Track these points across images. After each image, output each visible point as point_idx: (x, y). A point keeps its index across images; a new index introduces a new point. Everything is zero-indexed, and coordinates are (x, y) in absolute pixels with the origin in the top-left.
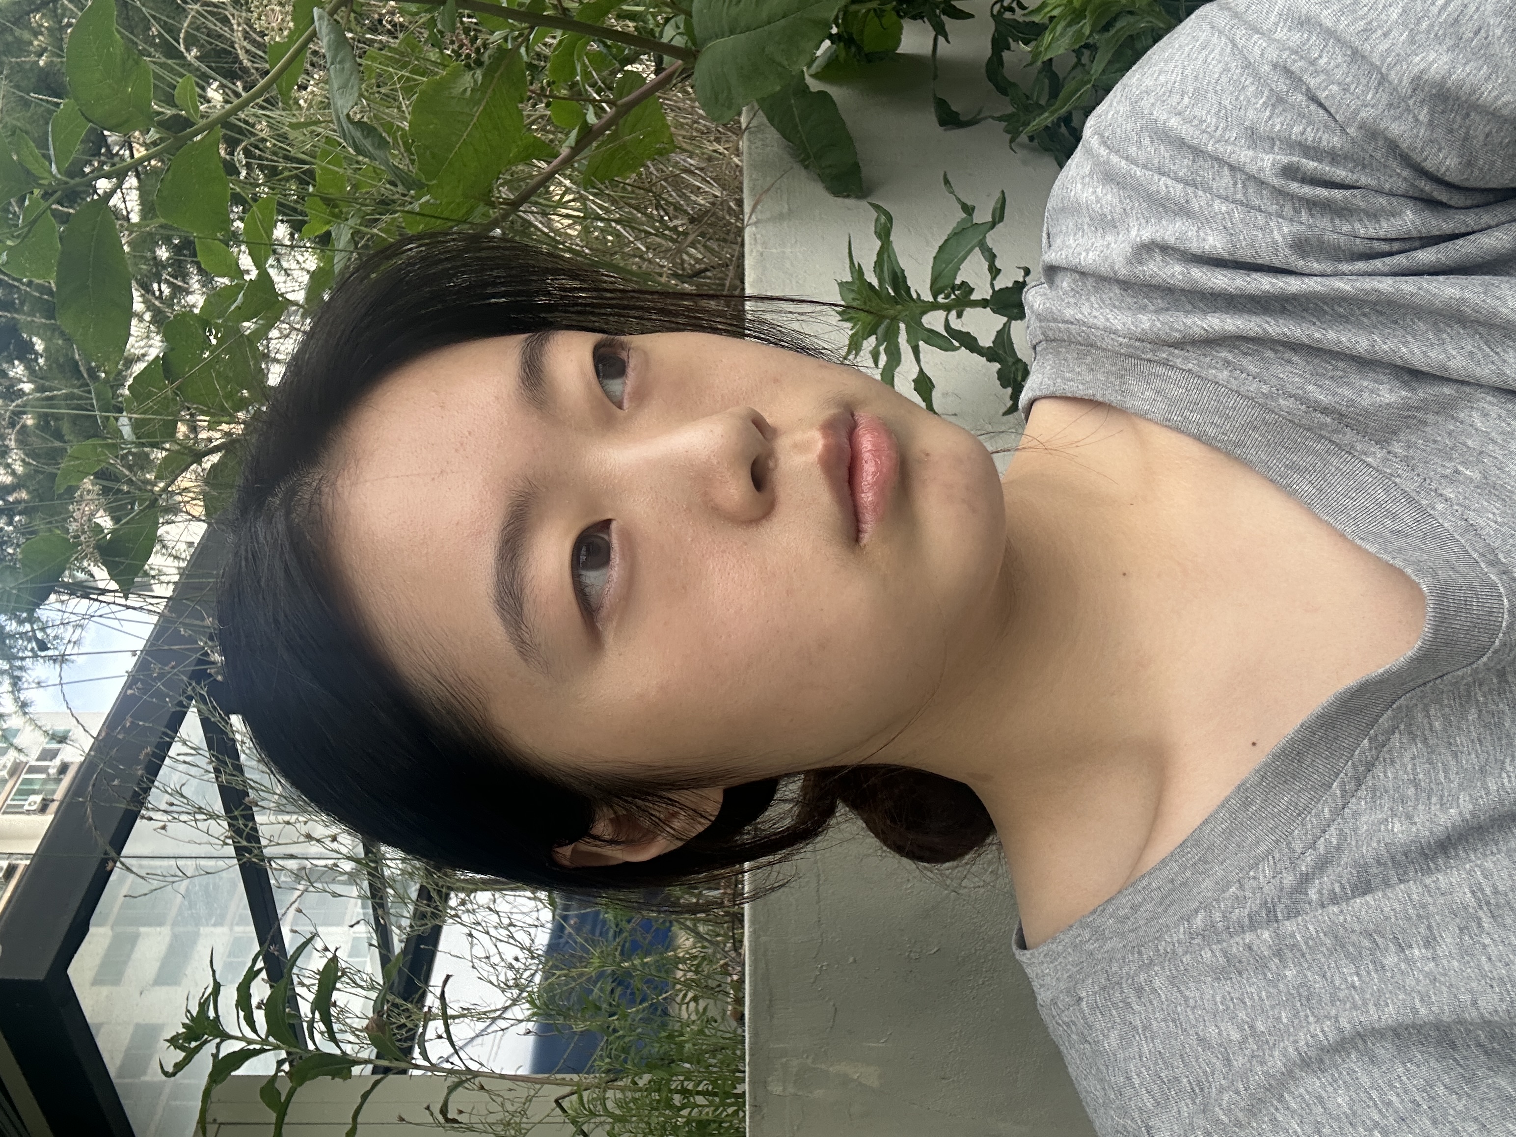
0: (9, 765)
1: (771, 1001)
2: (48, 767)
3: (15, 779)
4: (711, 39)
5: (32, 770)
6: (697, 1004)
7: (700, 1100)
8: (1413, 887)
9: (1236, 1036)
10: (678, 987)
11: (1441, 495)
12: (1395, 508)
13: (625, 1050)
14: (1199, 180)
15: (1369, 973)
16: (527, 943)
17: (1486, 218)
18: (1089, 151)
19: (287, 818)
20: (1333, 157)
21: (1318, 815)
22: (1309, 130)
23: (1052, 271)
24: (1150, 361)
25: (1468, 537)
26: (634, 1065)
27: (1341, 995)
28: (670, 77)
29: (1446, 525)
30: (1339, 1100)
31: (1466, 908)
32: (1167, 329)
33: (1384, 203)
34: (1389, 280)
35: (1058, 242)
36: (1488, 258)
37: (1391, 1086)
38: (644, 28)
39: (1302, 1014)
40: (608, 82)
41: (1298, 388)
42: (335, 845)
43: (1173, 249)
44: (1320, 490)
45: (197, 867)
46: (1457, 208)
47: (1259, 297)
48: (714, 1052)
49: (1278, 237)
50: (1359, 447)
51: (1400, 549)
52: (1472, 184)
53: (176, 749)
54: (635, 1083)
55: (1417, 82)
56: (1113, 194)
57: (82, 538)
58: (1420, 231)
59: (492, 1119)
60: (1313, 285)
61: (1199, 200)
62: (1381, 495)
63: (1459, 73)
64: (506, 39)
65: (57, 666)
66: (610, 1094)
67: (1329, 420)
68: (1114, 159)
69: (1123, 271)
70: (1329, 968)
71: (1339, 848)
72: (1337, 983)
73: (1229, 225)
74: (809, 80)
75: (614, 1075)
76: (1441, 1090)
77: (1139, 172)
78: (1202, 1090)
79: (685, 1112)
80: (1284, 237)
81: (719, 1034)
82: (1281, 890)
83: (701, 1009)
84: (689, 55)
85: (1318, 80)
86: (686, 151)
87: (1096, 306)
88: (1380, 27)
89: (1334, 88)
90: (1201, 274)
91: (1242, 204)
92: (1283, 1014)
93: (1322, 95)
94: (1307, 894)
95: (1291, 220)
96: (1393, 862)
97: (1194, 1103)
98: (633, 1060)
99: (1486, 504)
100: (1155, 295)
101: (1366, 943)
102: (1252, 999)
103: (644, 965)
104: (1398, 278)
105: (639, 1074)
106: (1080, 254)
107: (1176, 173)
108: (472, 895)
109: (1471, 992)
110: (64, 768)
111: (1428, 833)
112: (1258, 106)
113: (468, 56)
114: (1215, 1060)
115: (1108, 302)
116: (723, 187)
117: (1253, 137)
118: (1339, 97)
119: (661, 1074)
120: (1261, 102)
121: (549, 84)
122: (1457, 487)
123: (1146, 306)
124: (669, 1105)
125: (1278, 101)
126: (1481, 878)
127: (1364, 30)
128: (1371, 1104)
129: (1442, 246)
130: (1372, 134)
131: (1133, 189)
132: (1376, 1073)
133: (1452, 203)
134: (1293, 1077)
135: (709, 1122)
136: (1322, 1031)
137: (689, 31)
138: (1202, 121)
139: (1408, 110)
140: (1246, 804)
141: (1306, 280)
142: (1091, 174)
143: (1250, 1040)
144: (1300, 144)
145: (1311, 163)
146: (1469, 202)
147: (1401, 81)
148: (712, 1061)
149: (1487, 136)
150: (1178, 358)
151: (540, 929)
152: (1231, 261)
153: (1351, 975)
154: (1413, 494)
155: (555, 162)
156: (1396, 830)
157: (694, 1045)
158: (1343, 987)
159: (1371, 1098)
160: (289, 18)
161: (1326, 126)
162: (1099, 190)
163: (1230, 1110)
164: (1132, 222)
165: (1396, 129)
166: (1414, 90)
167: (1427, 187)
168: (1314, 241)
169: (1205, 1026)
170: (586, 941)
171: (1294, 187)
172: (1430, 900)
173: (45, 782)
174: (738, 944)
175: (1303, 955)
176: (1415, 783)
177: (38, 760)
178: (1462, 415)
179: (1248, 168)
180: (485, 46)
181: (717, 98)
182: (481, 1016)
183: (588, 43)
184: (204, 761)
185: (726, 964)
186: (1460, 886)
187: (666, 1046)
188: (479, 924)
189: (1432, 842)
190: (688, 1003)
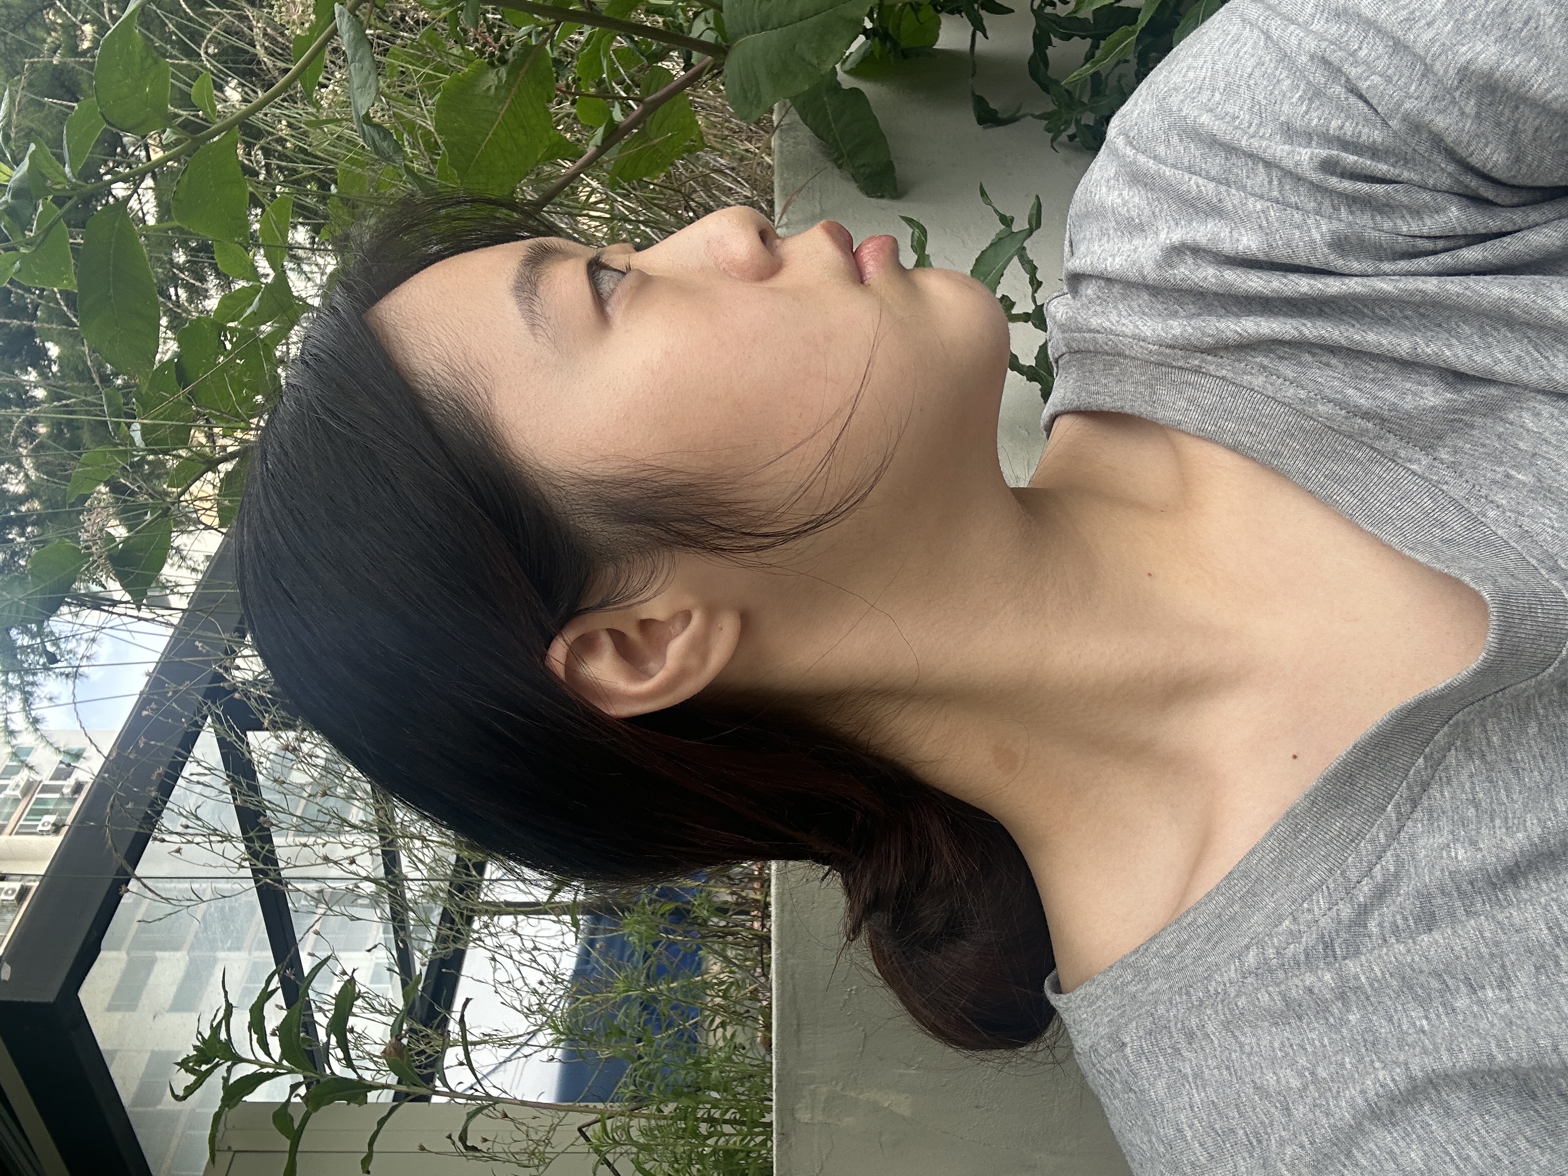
0: (22, 784)
1: (798, 1025)
2: (62, 786)
3: (28, 798)
4: (741, 34)
5: (46, 789)
6: (725, 1030)
7: (727, 1129)
8: (1486, 924)
9: (1295, 1083)
10: (707, 1013)
11: (1492, 502)
12: (1443, 517)
13: (650, 1076)
14: (1232, 178)
15: (1438, 1016)
16: (551, 967)
17: (1534, 216)
18: (1115, 153)
19: (303, 840)
20: (1374, 152)
21: (1372, 841)
22: (1347, 124)
23: (1076, 280)
24: (1181, 368)
25: (1524, 544)
26: (660, 1092)
27: (1410, 1039)
28: (699, 74)
29: (1499, 532)
30: (1413, 1155)
31: (1542, 946)
32: (1199, 335)
33: (1428, 198)
34: (1434, 280)
35: (1082, 249)
36: (1537, 256)
37: (1471, 1141)
38: (672, 22)
39: (1367, 1059)
40: (636, 79)
41: (1337, 392)
42: (353, 868)
43: (1205, 251)
44: (1362, 500)
45: (214, 891)
46: (1503, 206)
47: (1294, 299)
48: (741, 1080)
49: (1317, 236)
50: (1402, 453)
51: (1453, 557)
52: (1519, 181)
53: (189, 768)
54: (660, 1111)
55: (1464, 73)
56: (1141, 198)
57: (94, 549)
58: (1465, 229)
59: (515, 1148)
60: (1354, 285)
61: (1232, 198)
62: (1428, 503)
63: (1508, 64)
64: (530, 35)
65: (70, 682)
66: (634, 1122)
67: (1370, 425)
68: (1142, 159)
69: (1151, 274)
70: (1396, 1011)
71: (1396, 875)
72: (1405, 1027)
73: (1264, 223)
74: (841, 76)
75: (639, 1102)
76: (1523, 1144)
77: (1168, 171)
78: (1259, 1142)
79: (711, 1142)
80: (1322, 235)
81: (747, 1061)
82: (1339, 923)
83: (728, 1035)
84: (719, 51)
85: (1359, 70)
86: (714, 149)
87: (1124, 313)
88: (1422, 16)
89: (1376, 79)
90: (1234, 276)
91: (1278, 202)
92: (1347, 1060)
93: (1363, 86)
94: (1366, 927)
95: (1330, 218)
96: (1459, 893)
97: (1252, 1156)
98: (658, 1088)
99: (1541, 509)
100: (1187, 301)
101: (1435, 984)
102: (1313, 1045)
103: (670, 989)
104: (1443, 278)
105: (665, 1102)
106: (1105, 260)
107: (1207, 172)
108: (496, 918)
109: (1552, 1036)
110: (78, 788)
111: (1494, 859)
112: (1294, 100)
113: (492, 54)
114: (1273, 1110)
115: (1137, 309)
116: (754, 187)
117: (1290, 133)
118: (1381, 88)
119: (685, 1102)
120: (1297, 96)
121: (574, 81)
122: (1509, 492)
123: (1177, 312)
124: (695, 1134)
125: (1316, 94)
126: (1558, 913)
127: (1406, 20)
128: (1447, 1159)
129: (1488, 244)
130: (1415, 126)
131: (1162, 190)
132: (1452, 1126)
133: (1499, 201)
134: (1363, 1132)
135: (737, 1151)
136: (1393, 1080)
137: (719, 26)
138: (1235, 118)
139: (1454, 102)
140: (1296, 831)
141: (1347, 281)
142: (1117, 176)
143: (1311, 1087)
144: (1338, 139)
145: (1351, 157)
146: (1516, 200)
147: (1446, 71)
148: (741, 1089)
149: (1537, 130)
150: (1211, 364)
151: (565, 953)
152: (1266, 262)
153: (1419, 1018)
154: (1463, 502)
155: (580, 162)
156: (1460, 858)
157: (721, 1072)
158: (1411, 1031)
159: (1447, 1153)
160: (311, 10)
161: (1366, 120)
162: (1125, 193)
163: (1294, 1165)
164: (1161, 224)
165: (1441, 122)
166: (1461, 81)
167: (1473, 183)
168: (1354, 240)
169: (1262, 1073)
170: (611, 966)
171: (1334, 181)
172: (1504, 938)
173: (59, 801)
174: (766, 967)
175: (1367, 998)
176: (1477, 805)
177: (51, 779)
178: (1511, 416)
179: (1283, 164)
180: (509, 43)
181: (746, 98)
182: (504, 1042)
183: (614, 38)
184: (220, 781)
185: (756, 990)
186: (1536, 922)
187: (693, 1073)
188: (501, 947)
189: (1499, 869)
190: (715, 1030)
